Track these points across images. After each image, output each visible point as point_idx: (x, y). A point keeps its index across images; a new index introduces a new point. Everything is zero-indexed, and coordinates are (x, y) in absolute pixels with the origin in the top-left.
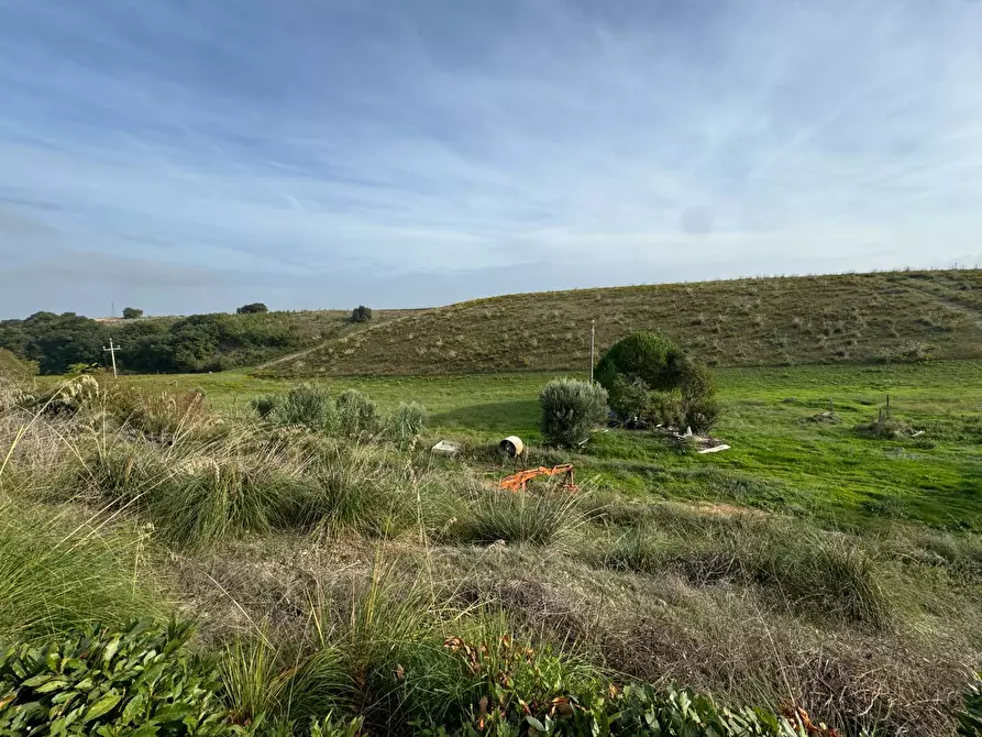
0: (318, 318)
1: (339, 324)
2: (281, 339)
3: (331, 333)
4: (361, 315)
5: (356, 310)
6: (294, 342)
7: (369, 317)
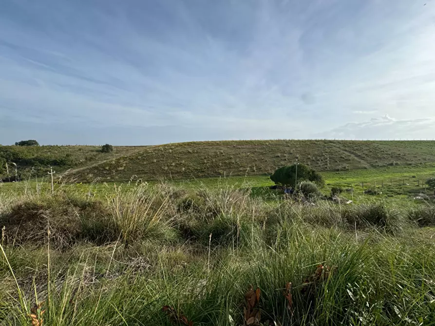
0: (80, 150)
1: (95, 153)
2: (62, 161)
3: (91, 158)
4: (106, 149)
5: (104, 146)
6: (69, 163)
7: (112, 150)
